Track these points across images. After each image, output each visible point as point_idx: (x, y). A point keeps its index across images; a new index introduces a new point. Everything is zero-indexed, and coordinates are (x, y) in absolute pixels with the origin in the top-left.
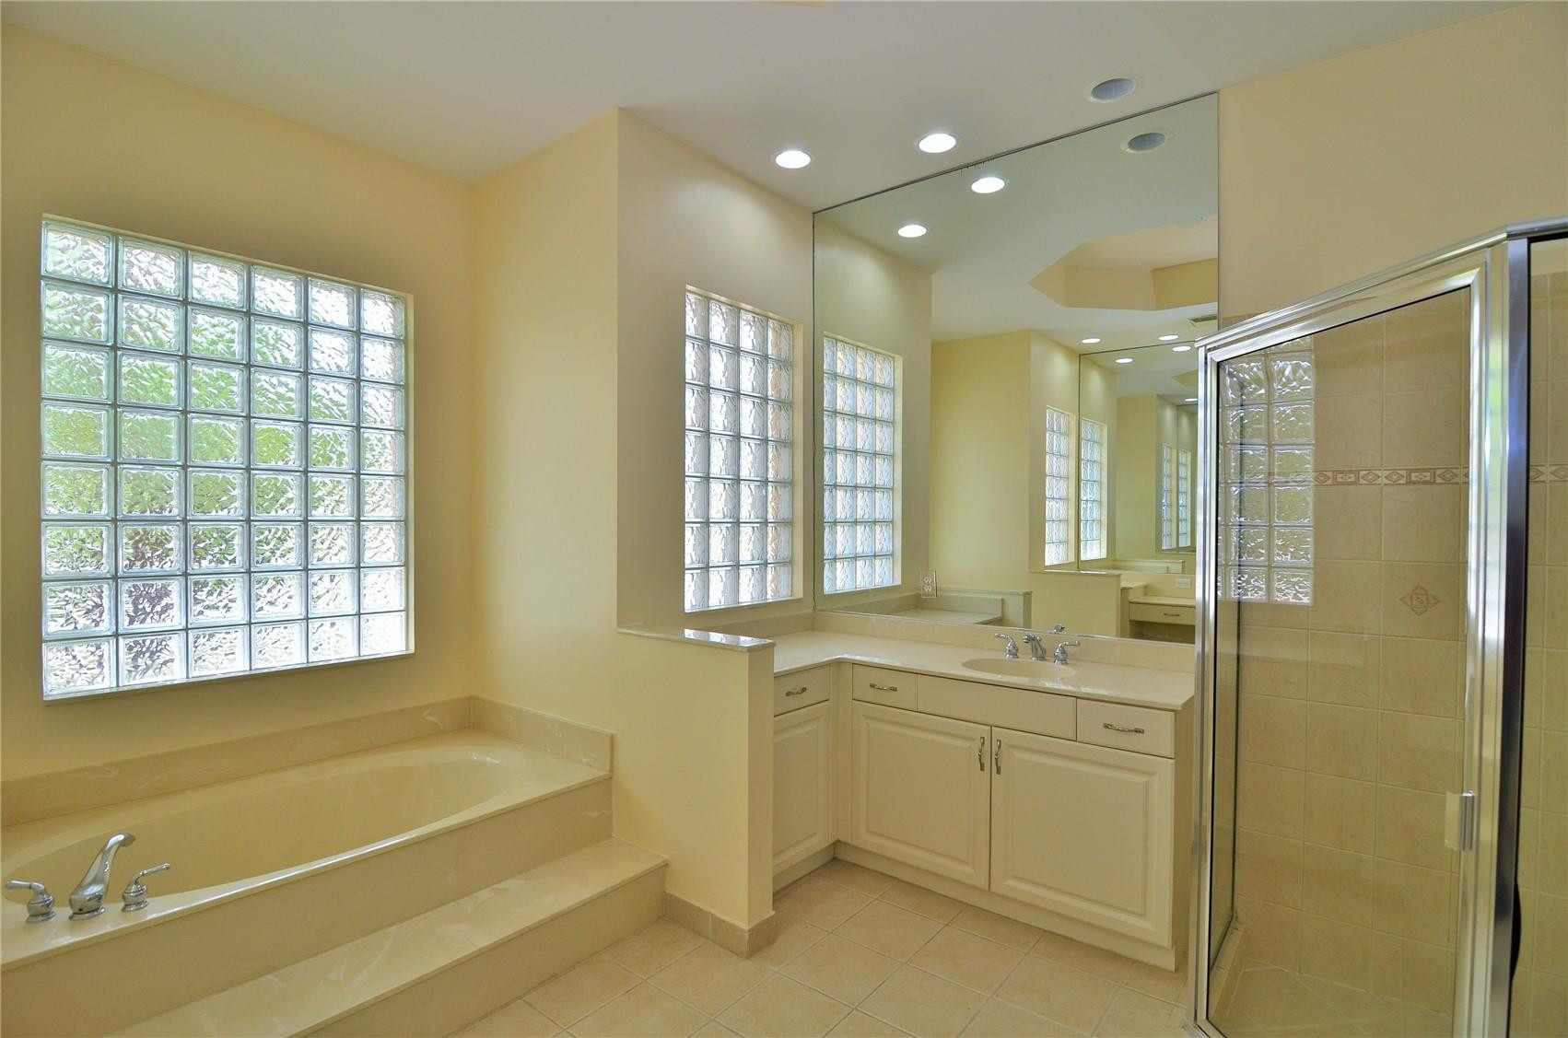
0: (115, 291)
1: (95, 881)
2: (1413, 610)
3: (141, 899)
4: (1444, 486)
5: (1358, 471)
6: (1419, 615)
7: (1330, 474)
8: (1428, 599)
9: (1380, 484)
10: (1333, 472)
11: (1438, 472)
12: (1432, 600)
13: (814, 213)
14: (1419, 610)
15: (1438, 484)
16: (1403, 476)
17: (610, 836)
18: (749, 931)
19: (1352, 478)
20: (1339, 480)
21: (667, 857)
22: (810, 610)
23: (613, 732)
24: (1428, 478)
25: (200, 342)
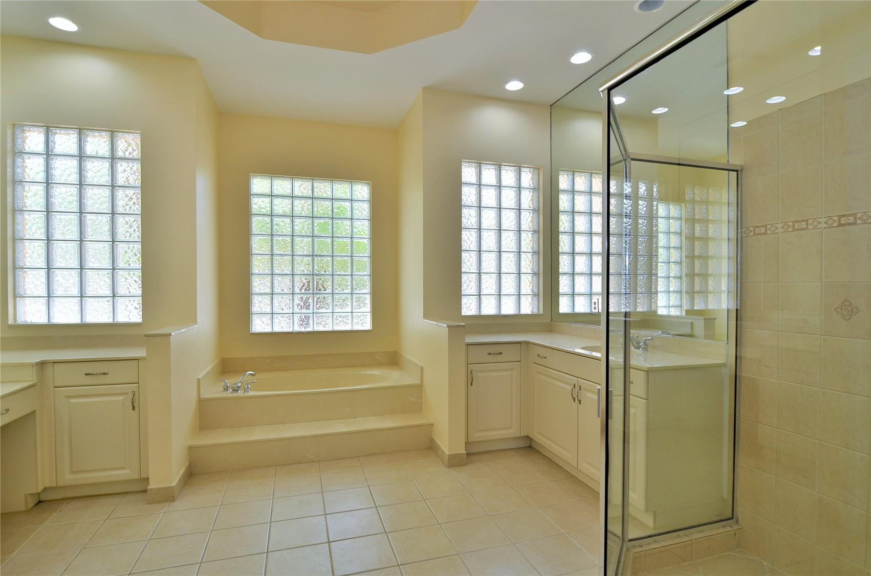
0: (272, 196)
1: (240, 382)
2: (843, 317)
3: (248, 390)
4: (862, 226)
5: (807, 221)
6: (847, 321)
7: (790, 224)
8: (852, 310)
9: (821, 228)
10: (793, 222)
11: (859, 215)
12: (855, 310)
13: (551, 106)
14: (847, 317)
15: (858, 224)
16: (835, 221)
17: (421, 411)
18: (448, 455)
19: (804, 225)
20: (796, 227)
21: (433, 421)
22: (549, 321)
23: (422, 365)
24: (852, 221)
25: (297, 210)
